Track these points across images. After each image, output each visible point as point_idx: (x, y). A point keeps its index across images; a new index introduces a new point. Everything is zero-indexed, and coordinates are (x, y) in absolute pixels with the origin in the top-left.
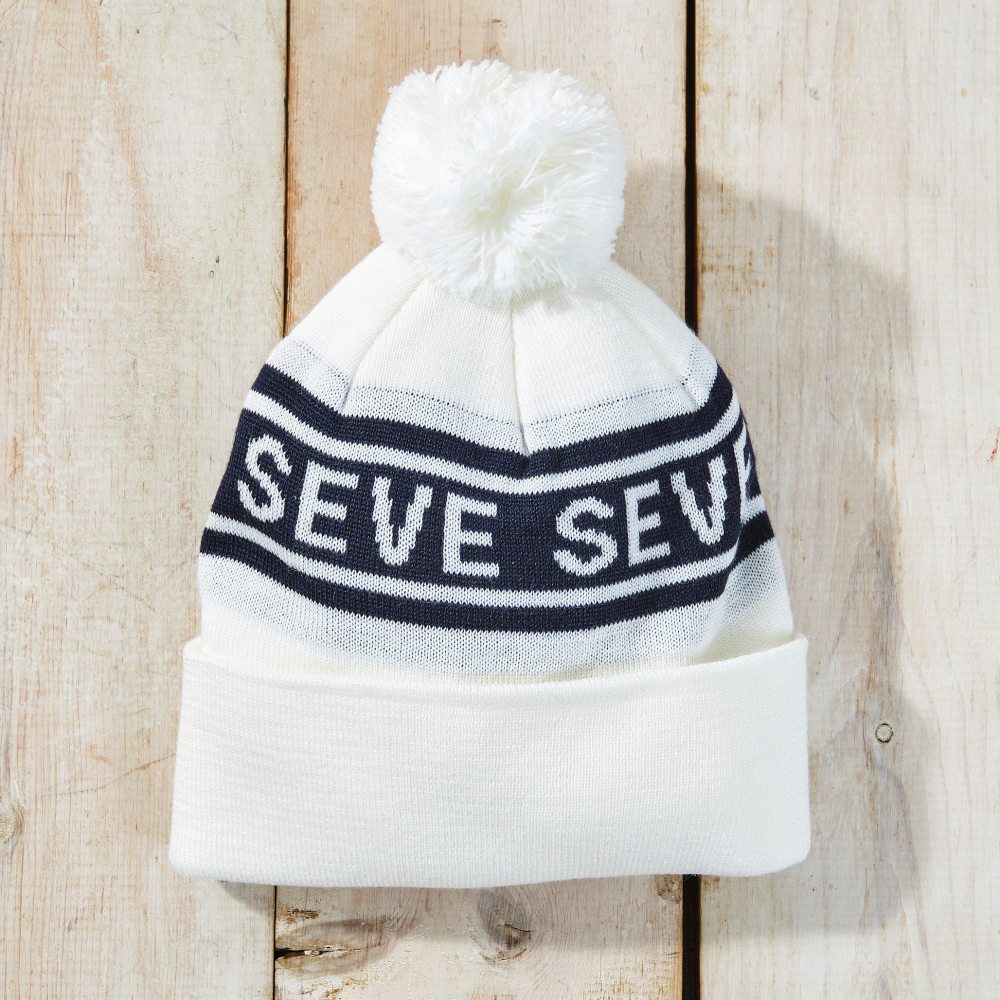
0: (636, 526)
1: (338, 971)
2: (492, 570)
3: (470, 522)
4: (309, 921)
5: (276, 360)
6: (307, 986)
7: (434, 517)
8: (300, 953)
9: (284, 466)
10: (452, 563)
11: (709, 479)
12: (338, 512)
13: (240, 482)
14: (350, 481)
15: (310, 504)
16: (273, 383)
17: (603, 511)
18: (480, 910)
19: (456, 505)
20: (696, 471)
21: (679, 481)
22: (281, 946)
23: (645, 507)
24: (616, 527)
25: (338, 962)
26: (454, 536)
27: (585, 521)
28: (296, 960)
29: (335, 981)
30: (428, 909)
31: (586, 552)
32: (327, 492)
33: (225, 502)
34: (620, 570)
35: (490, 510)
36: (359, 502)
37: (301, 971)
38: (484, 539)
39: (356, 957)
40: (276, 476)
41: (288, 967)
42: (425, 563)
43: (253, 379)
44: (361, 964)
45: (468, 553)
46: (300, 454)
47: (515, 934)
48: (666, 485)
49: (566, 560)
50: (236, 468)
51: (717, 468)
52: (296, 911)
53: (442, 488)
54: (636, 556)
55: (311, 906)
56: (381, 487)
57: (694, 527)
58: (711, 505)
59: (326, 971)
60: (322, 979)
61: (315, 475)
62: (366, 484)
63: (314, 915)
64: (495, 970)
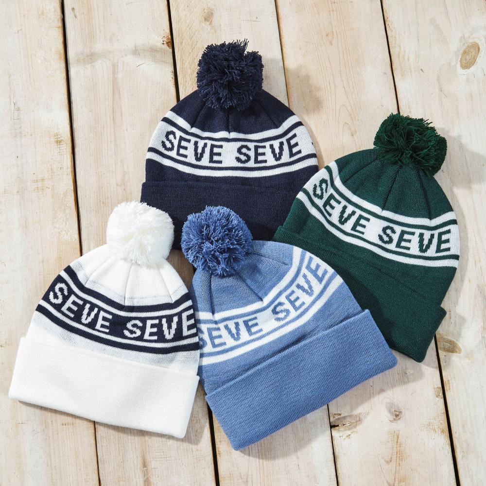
0: (149, 330)
1: (349, 429)
2: (107, 331)
3: (104, 319)
4: (339, 417)
5: (72, 265)
6: (341, 435)
7: (97, 316)
8: (338, 426)
9: (66, 293)
10: (98, 327)
11: (173, 322)
12: (75, 308)
13: (51, 292)
14: (81, 303)
15: (69, 304)
16: (69, 271)
17: (140, 324)
18: (386, 408)
19: (102, 314)
20: (169, 319)
21: (164, 321)
22: (332, 424)
23: (153, 326)
24: (143, 329)
25: (349, 427)
26: (100, 322)
27: (134, 326)
28: (337, 428)
29: (349, 432)
30: (372, 409)
31: (132, 332)
32: (74, 303)
33: (46, 298)
34: (141, 338)
35: (110, 317)
36: (81, 308)
37: (339, 431)
38: (107, 324)
39: (353, 425)
40: (63, 294)
41: (335, 430)
42: (92, 325)
43: (65, 268)
44: (355, 427)
45: (102, 326)
46: (71, 292)
47: (397, 413)
48: (160, 321)
49: (126, 333)
50: (52, 288)
51: (176, 319)
52: (335, 414)
53: (101, 309)
54: (146, 337)
55: (339, 412)
56: (88, 306)
57: (165, 333)
58: (171, 328)
59: (346, 430)
60: (345, 432)
61: (73, 298)
62: (84, 304)
63: (340, 415)
64: (393, 424)
